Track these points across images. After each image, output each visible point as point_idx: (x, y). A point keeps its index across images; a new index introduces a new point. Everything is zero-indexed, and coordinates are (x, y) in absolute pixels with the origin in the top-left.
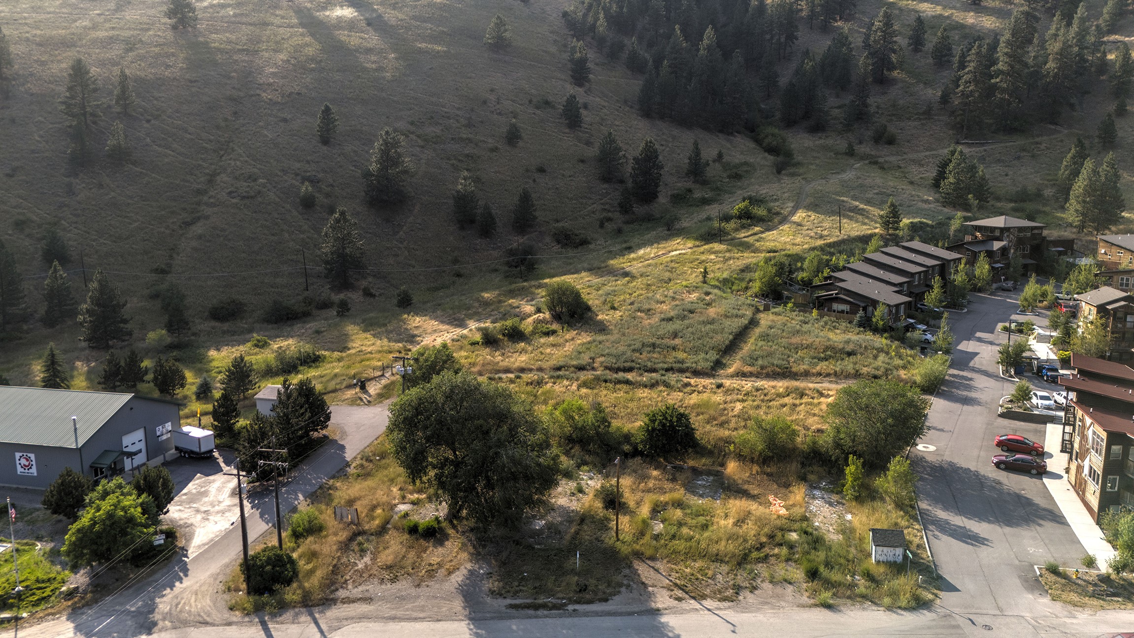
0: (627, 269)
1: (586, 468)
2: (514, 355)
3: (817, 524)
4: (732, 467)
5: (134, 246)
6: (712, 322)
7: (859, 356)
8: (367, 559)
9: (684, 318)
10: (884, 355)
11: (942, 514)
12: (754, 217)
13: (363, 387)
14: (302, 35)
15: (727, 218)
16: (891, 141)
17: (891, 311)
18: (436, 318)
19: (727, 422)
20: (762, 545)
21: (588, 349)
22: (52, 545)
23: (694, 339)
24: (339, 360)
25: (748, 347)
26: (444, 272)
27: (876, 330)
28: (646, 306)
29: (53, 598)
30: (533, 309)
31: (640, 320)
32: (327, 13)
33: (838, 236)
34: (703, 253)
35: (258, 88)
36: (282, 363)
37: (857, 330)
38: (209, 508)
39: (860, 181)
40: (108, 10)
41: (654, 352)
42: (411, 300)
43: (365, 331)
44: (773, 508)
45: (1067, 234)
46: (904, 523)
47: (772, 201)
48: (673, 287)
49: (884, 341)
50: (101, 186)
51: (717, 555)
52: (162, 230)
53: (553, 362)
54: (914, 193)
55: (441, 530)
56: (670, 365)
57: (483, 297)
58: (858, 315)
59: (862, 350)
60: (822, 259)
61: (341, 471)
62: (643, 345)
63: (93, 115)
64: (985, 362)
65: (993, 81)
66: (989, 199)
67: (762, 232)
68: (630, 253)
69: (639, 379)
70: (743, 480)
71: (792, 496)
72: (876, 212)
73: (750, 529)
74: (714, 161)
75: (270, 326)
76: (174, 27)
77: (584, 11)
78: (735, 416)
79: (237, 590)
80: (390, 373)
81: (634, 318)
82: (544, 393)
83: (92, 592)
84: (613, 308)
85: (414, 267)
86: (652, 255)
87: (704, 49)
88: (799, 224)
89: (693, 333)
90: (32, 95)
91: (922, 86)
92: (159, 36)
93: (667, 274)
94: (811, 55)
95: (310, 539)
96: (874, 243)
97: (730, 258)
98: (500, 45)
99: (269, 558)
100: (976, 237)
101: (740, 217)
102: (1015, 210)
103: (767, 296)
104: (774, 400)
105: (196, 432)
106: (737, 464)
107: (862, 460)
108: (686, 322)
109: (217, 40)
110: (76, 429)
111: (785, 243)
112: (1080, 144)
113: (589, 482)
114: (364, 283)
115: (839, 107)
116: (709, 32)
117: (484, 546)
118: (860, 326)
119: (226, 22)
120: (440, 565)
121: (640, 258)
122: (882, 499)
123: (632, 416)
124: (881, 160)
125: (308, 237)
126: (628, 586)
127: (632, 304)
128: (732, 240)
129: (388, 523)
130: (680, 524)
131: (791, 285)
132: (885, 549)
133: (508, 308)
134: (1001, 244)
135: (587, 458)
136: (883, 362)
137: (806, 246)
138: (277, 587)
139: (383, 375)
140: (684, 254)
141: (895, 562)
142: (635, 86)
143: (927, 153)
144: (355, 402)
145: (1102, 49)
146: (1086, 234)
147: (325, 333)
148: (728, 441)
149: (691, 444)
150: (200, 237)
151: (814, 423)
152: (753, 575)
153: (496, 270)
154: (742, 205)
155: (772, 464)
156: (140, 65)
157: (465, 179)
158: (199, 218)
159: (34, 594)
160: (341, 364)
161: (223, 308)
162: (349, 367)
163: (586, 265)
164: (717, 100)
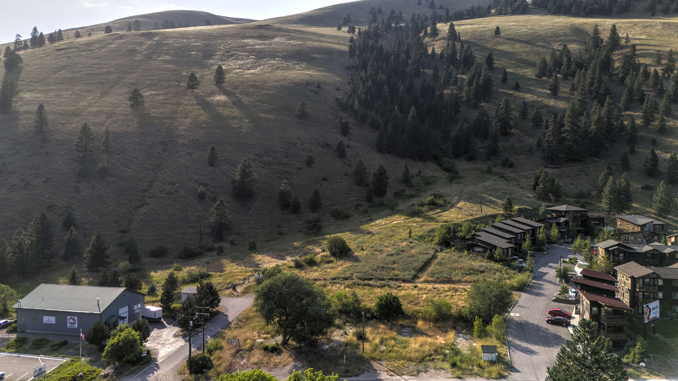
0: (370, 230)
1: (348, 324)
2: (311, 273)
3: (459, 347)
4: (420, 324)
5: (110, 219)
6: (413, 256)
7: (486, 273)
8: (245, 361)
9: (399, 254)
10: (499, 272)
11: (518, 342)
12: (437, 205)
13: (234, 289)
14: (198, 109)
15: (422, 205)
16: (511, 166)
17: (504, 252)
18: (269, 256)
19: (419, 303)
20: (431, 355)
21: (350, 270)
22: (90, 358)
23: (403, 265)
24: (220, 276)
25: (431, 268)
26: (273, 232)
27: (496, 261)
28: (379, 249)
29: (97, 378)
30: (320, 250)
31: (376, 255)
32: (212, 98)
33: (480, 215)
34: (410, 222)
35: (175, 137)
36: (191, 277)
37: (487, 261)
38: (164, 342)
39: (494, 186)
40: (97, 97)
41: (383, 271)
42: (256, 246)
43: (232, 262)
44: (438, 341)
45: (602, 215)
46: (498, 345)
47: (447, 196)
48: (394, 239)
49: (500, 266)
50: (93, 188)
51: (410, 358)
52: (125, 210)
53: (332, 276)
54: (522, 193)
55: (280, 349)
56: (391, 277)
57: (294, 245)
58: (487, 253)
59: (488, 270)
60: (471, 226)
61: (227, 325)
62: (378, 267)
63: (91, 151)
64: (551, 277)
65: (563, 135)
66: (562, 196)
67: (441, 212)
68: (371, 222)
69: (375, 284)
70: (425, 330)
71: (448, 336)
72: (500, 202)
73: (427, 348)
74: (416, 175)
75: (182, 260)
76: (132, 106)
77: (347, 98)
78: (423, 301)
79: (185, 374)
80: (248, 282)
81: (373, 254)
82: (327, 291)
83: (115, 375)
84: (363, 250)
85: (257, 229)
86: (383, 223)
87: (410, 118)
88: (461, 209)
89: (403, 262)
90: (58, 140)
91: (527, 137)
92: (124, 110)
93: (391, 233)
94: (468, 120)
95: (218, 351)
96: (498, 218)
97: (424, 225)
98: (303, 115)
99: (200, 358)
100: (553, 216)
101: (429, 204)
102: (576, 202)
103: (442, 245)
104: (442, 293)
105: (153, 308)
106: (423, 322)
107: (482, 319)
108: (400, 256)
109: (154, 112)
110: (98, 304)
111: (453, 218)
112: (609, 168)
113: (350, 330)
114: (231, 238)
115: (483, 148)
116: (413, 109)
117: (300, 356)
118: (488, 259)
119: (159, 103)
120: (279, 363)
121: (377, 225)
122: (491, 336)
123: (371, 300)
124: (505, 175)
125: (202, 214)
126: (368, 371)
127: (372, 247)
128: (425, 216)
129: (253, 346)
130: (393, 346)
131: (455, 239)
132: (488, 354)
133: (308, 250)
134: (564, 219)
135: (349, 319)
136: (498, 276)
137: (463, 220)
138: (204, 370)
139: (244, 283)
140: (400, 223)
141: (493, 360)
142: (374, 136)
143: (531, 172)
144: (230, 295)
145: (621, 119)
146: (612, 215)
147: (211, 264)
148: (418, 312)
149: (400, 312)
150: (144, 214)
151: (461, 304)
152: (426, 366)
153: (301, 231)
154: (430, 198)
155: (440, 322)
156: (114, 125)
157: (285, 184)
158: (144, 204)
159: (88, 376)
160: (221, 278)
161: (157, 251)
162: (226, 279)
163: (348, 228)
164: (418, 144)
